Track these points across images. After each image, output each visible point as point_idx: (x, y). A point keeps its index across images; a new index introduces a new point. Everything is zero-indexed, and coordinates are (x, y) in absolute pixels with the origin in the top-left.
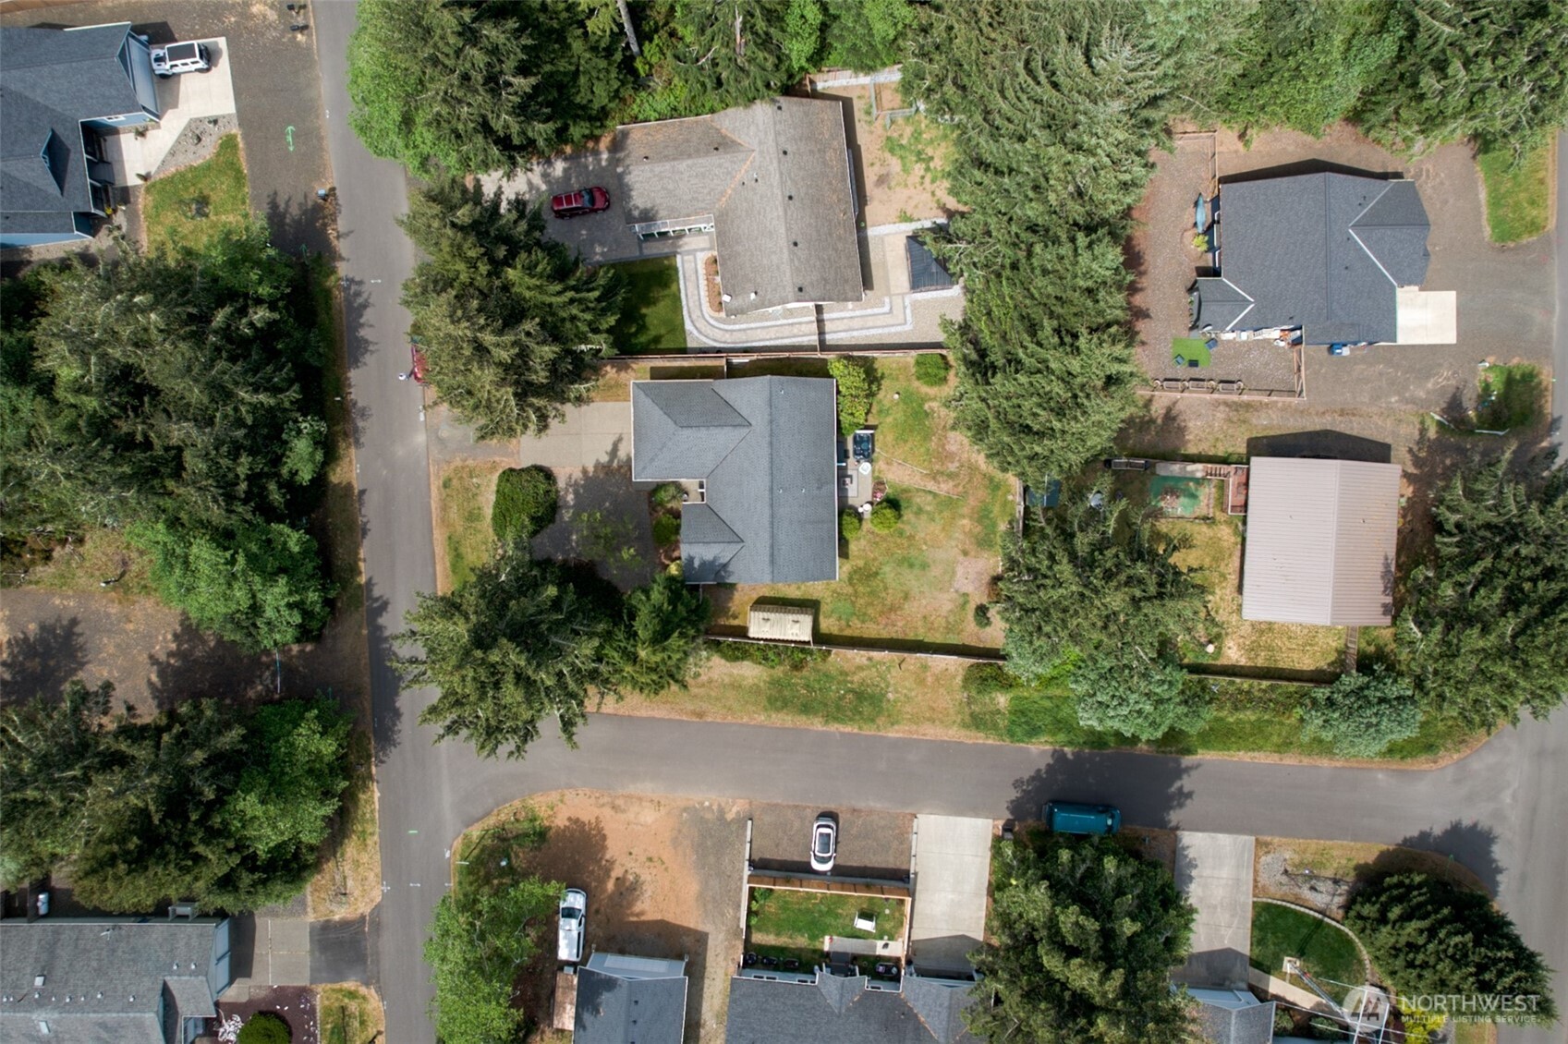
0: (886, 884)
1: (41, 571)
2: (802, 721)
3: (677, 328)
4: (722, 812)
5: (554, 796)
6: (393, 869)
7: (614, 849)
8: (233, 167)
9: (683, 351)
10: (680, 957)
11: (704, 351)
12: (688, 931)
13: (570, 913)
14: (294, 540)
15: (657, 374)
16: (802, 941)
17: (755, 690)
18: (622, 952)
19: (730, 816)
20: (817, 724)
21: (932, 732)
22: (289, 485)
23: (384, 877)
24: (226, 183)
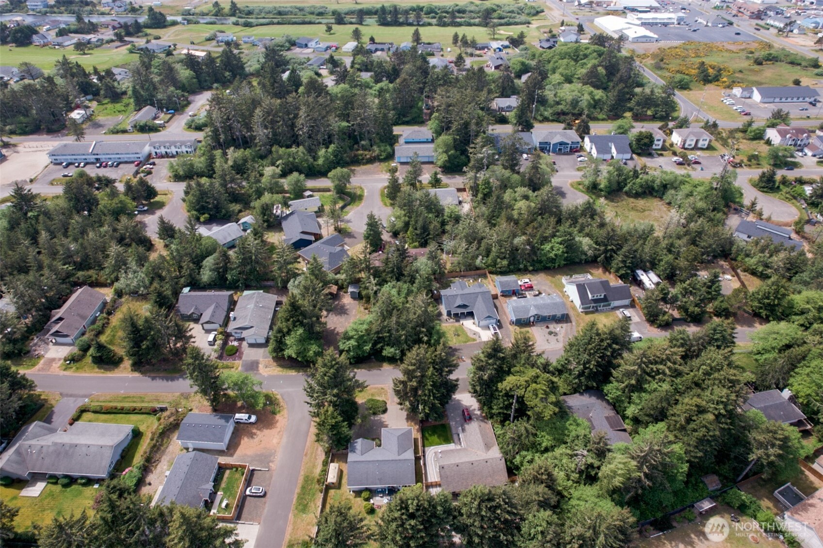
0: (236, 513)
1: (362, 309)
2: (299, 486)
3: (431, 445)
4: (273, 462)
5: (286, 416)
6: (271, 378)
7: (266, 432)
8: (468, 341)
9: (424, 446)
10: (227, 449)
11: (424, 452)
12: (235, 451)
13: (249, 418)
14: (367, 348)
15: (416, 440)
16: (223, 485)
17: (312, 472)
18: (233, 433)
19: (271, 464)
20: (298, 490)
21: (289, 529)
22: (382, 349)
23: (269, 375)
24: (464, 340)
